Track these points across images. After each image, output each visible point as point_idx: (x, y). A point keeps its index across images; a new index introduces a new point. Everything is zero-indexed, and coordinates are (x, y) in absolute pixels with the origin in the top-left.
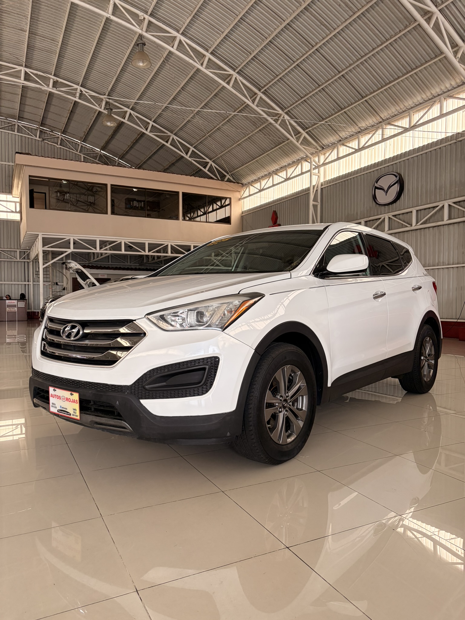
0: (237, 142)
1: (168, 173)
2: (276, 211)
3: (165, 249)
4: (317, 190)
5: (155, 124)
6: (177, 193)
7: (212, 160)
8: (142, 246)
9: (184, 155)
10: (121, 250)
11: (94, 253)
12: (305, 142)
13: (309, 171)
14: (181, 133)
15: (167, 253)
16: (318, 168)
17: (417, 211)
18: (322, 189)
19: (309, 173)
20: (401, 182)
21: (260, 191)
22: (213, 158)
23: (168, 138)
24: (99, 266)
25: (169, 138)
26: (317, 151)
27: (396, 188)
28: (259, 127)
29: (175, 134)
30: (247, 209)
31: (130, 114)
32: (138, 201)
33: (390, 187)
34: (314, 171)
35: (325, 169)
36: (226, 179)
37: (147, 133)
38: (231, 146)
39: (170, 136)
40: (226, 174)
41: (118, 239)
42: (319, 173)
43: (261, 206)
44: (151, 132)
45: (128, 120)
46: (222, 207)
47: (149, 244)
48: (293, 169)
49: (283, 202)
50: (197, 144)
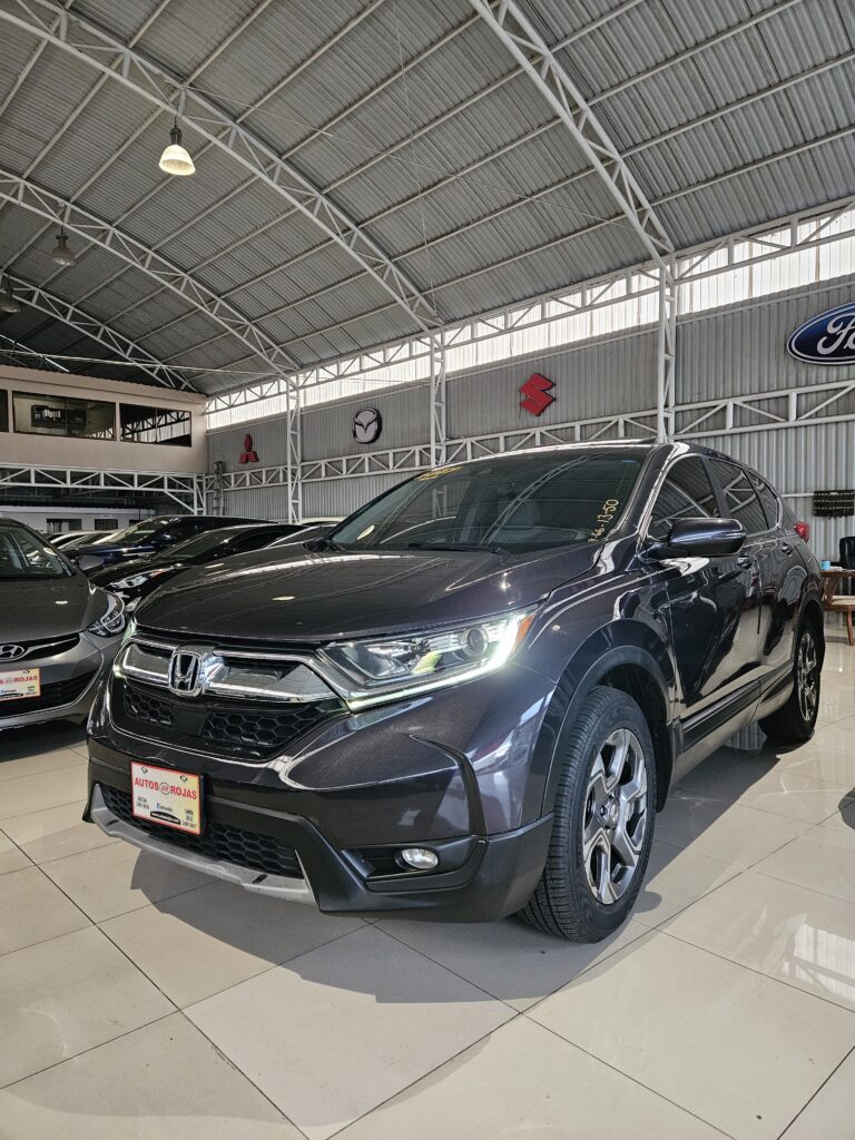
2: (250, 435)
3: (96, 480)
4: (296, 417)
5: (78, 311)
6: (114, 404)
7: (162, 361)
8: (60, 475)
9: (122, 353)
10: (30, 482)
12: (279, 359)
13: (286, 393)
15: (98, 484)
16: (296, 390)
17: (394, 454)
18: (302, 415)
20: (379, 420)
21: (230, 407)
22: (164, 359)
23: (97, 331)
25: (99, 330)
26: (295, 369)
27: (374, 426)
29: (107, 325)
30: (214, 428)
31: (40, 296)
33: (369, 424)
34: (291, 394)
35: (305, 393)
36: (183, 388)
37: (66, 321)
39: (100, 327)
40: (183, 381)
41: (26, 466)
42: (298, 396)
43: (231, 426)
44: (70, 320)
45: (37, 303)
47: (71, 473)
48: (270, 385)
49: (258, 425)
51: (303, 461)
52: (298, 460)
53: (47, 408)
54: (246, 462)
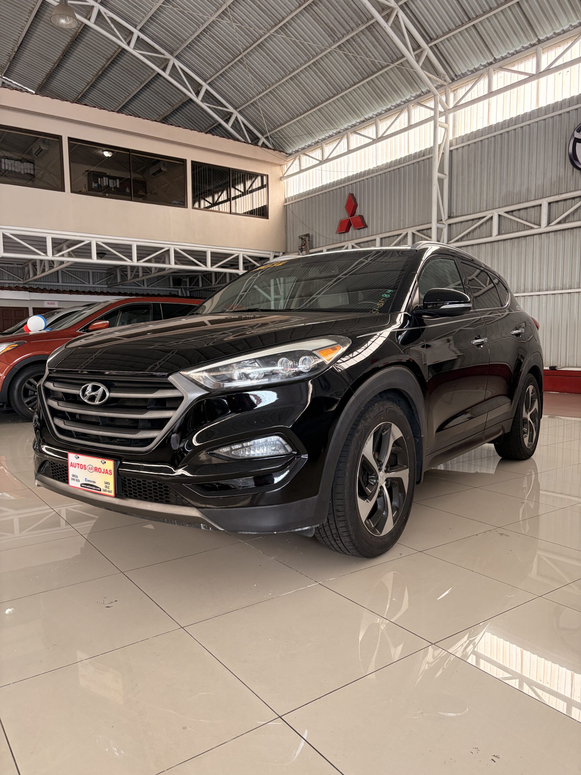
0: (291, 72)
1: (169, 124)
2: (353, 194)
3: (164, 257)
4: (443, 153)
5: (142, 36)
6: (184, 161)
7: (238, 110)
8: (126, 250)
9: (193, 96)
10: (90, 257)
11: (41, 261)
13: (433, 118)
14: (189, 56)
15: (166, 263)
16: (444, 115)
18: (451, 151)
19: (432, 122)
21: (322, 162)
22: (240, 107)
23: (165, 64)
24: (42, 288)
25: (167, 65)
26: (445, 83)
28: (339, 39)
29: (177, 57)
30: (295, 194)
31: (99, 13)
32: (110, 177)
34: (439, 120)
36: (260, 143)
37: (130, 49)
38: (277, 82)
39: (167, 60)
40: (259, 135)
41: (86, 237)
42: (446, 122)
43: (323, 188)
44: (135, 48)
45: (96, 23)
46: (244, 194)
47: (138, 247)
48: (390, 120)
49: (367, 179)
50: (215, 79)
51: (450, 217)
52: (445, 216)
53: (102, 175)
54: (347, 230)
